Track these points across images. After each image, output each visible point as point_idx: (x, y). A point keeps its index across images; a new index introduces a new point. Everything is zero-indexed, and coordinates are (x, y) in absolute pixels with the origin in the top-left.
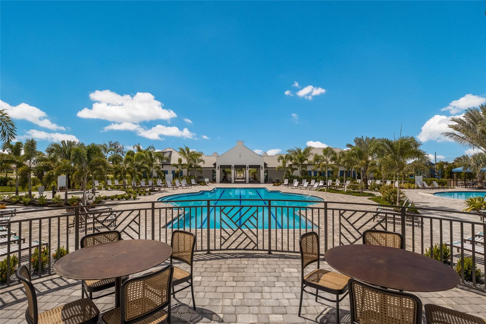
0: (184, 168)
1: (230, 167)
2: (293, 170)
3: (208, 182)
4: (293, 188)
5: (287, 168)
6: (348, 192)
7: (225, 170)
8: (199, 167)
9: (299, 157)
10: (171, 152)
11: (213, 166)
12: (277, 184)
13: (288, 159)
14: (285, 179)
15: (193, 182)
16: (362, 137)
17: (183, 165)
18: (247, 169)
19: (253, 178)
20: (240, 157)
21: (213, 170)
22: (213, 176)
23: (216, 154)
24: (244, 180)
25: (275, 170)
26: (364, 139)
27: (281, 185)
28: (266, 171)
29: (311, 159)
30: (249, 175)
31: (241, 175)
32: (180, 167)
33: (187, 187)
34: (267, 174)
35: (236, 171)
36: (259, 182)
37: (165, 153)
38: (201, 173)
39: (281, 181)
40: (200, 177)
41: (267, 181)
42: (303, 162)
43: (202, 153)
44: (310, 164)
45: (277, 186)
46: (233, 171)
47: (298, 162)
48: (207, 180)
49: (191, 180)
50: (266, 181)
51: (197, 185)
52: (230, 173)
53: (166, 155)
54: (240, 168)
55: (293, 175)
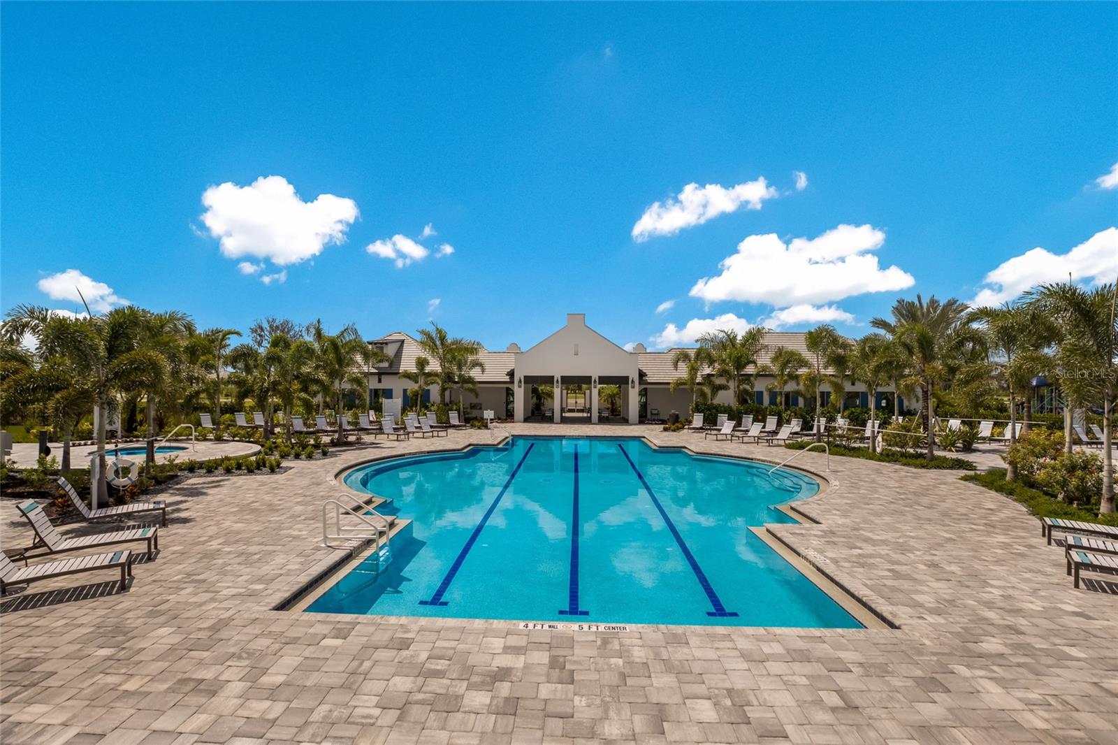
0: (432, 383)
1: (549, 380)
2: (716, 389)
3: (491, 420)
4: (720, 437)
5: (698, 384)
6: (888, 455)
7: (538, 387)
8: (470, 380)
9: (733, 356)
10: (403, 342)
11: (507, 379)
12: (673, 427)
13: (702, 360)
14: (693, 412)
15: (454, 418)
16: (919, 298)
17: (429, 375)
18: (595, 387)
19: (608, 409)
20: (577, 354)
21: (508, 389)
22: (507, 404)
23: (515, 350)
24: (585, 415)
25: (669, 389)
26: (925, 302)
27: (683, 428)
28: (644, 393)
29: (764, 359)
30: (599, 401)
31: (579, 401)
32: (421, 380)
33: (435, 434)
34: (646, 400)
35: (565, 392)
36: (625, 421)
37: (386, 344)
38: (477, 395)
39: (682, 419)
40: (473, 407)
41: (646, 416)
42: (744, 367)
43: (478, 344)
44: (763, 374)
45: (674, 431)
46: (557, 391)
47: (731, 368)
48: (489, 414)
49: (448, 414)
50: (643, 419)
51: (465, 426)
52: (551, 395)
53: (390, 351)
54: (576, 383)
55: (716, 401)
